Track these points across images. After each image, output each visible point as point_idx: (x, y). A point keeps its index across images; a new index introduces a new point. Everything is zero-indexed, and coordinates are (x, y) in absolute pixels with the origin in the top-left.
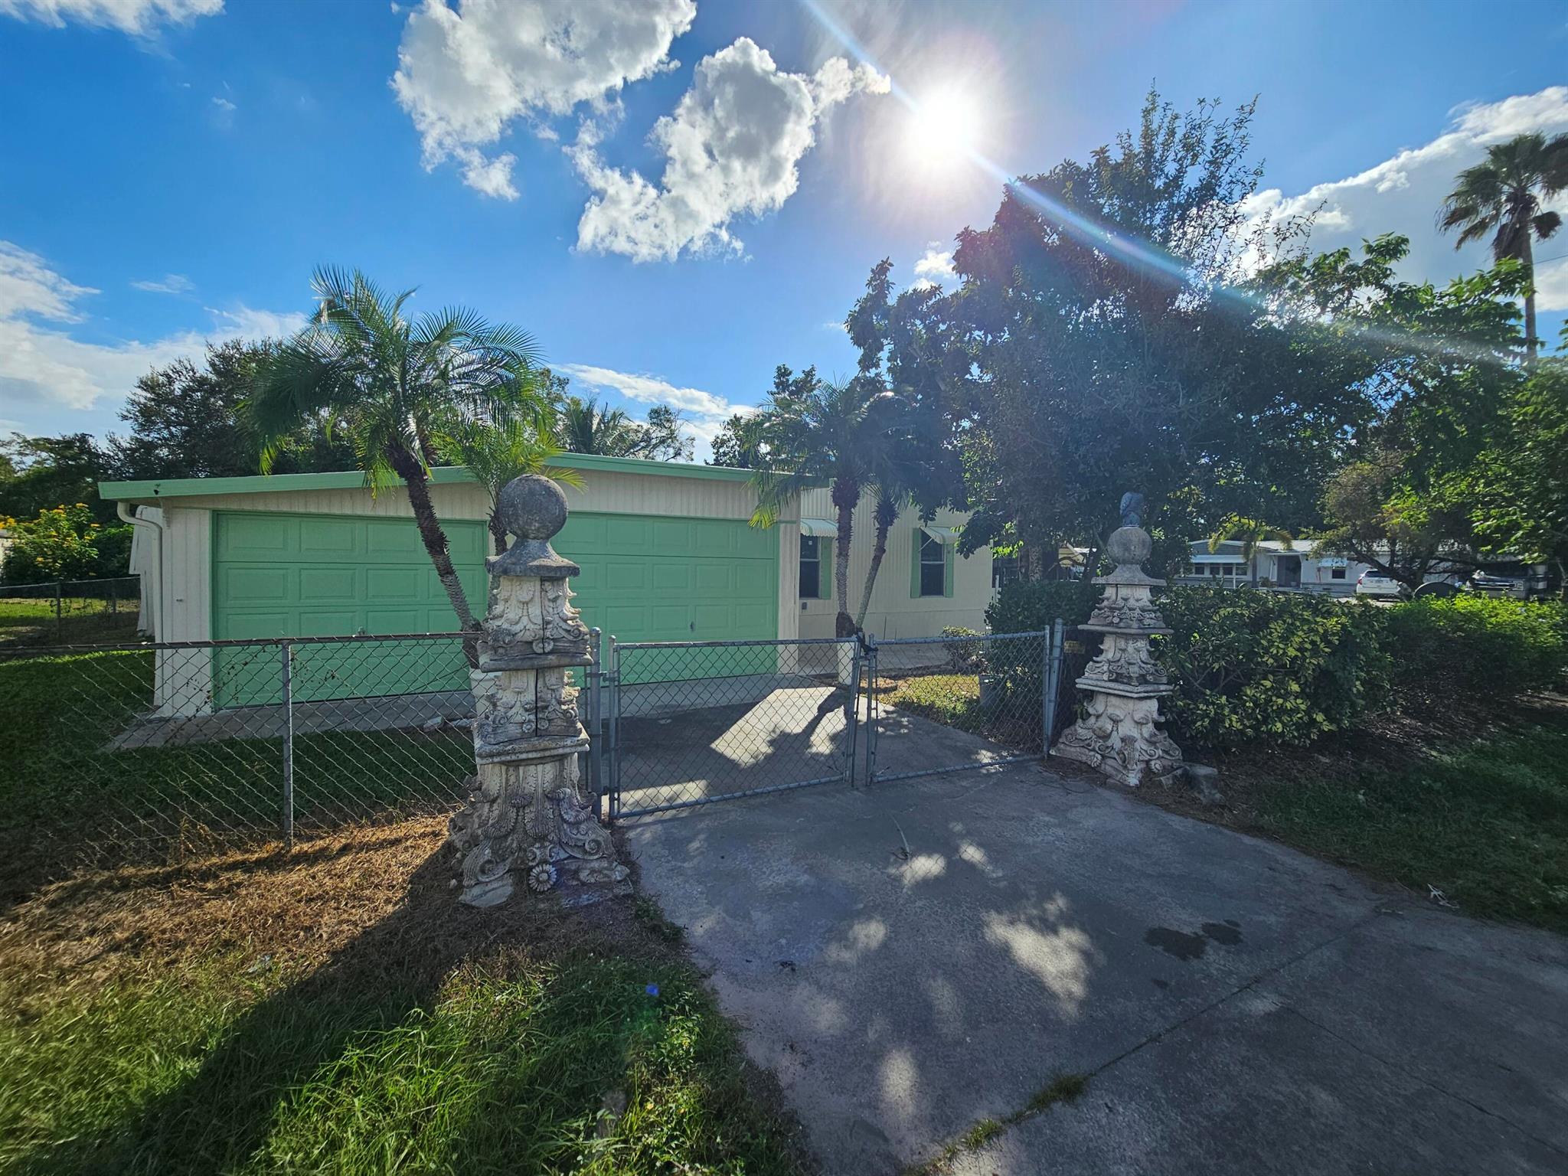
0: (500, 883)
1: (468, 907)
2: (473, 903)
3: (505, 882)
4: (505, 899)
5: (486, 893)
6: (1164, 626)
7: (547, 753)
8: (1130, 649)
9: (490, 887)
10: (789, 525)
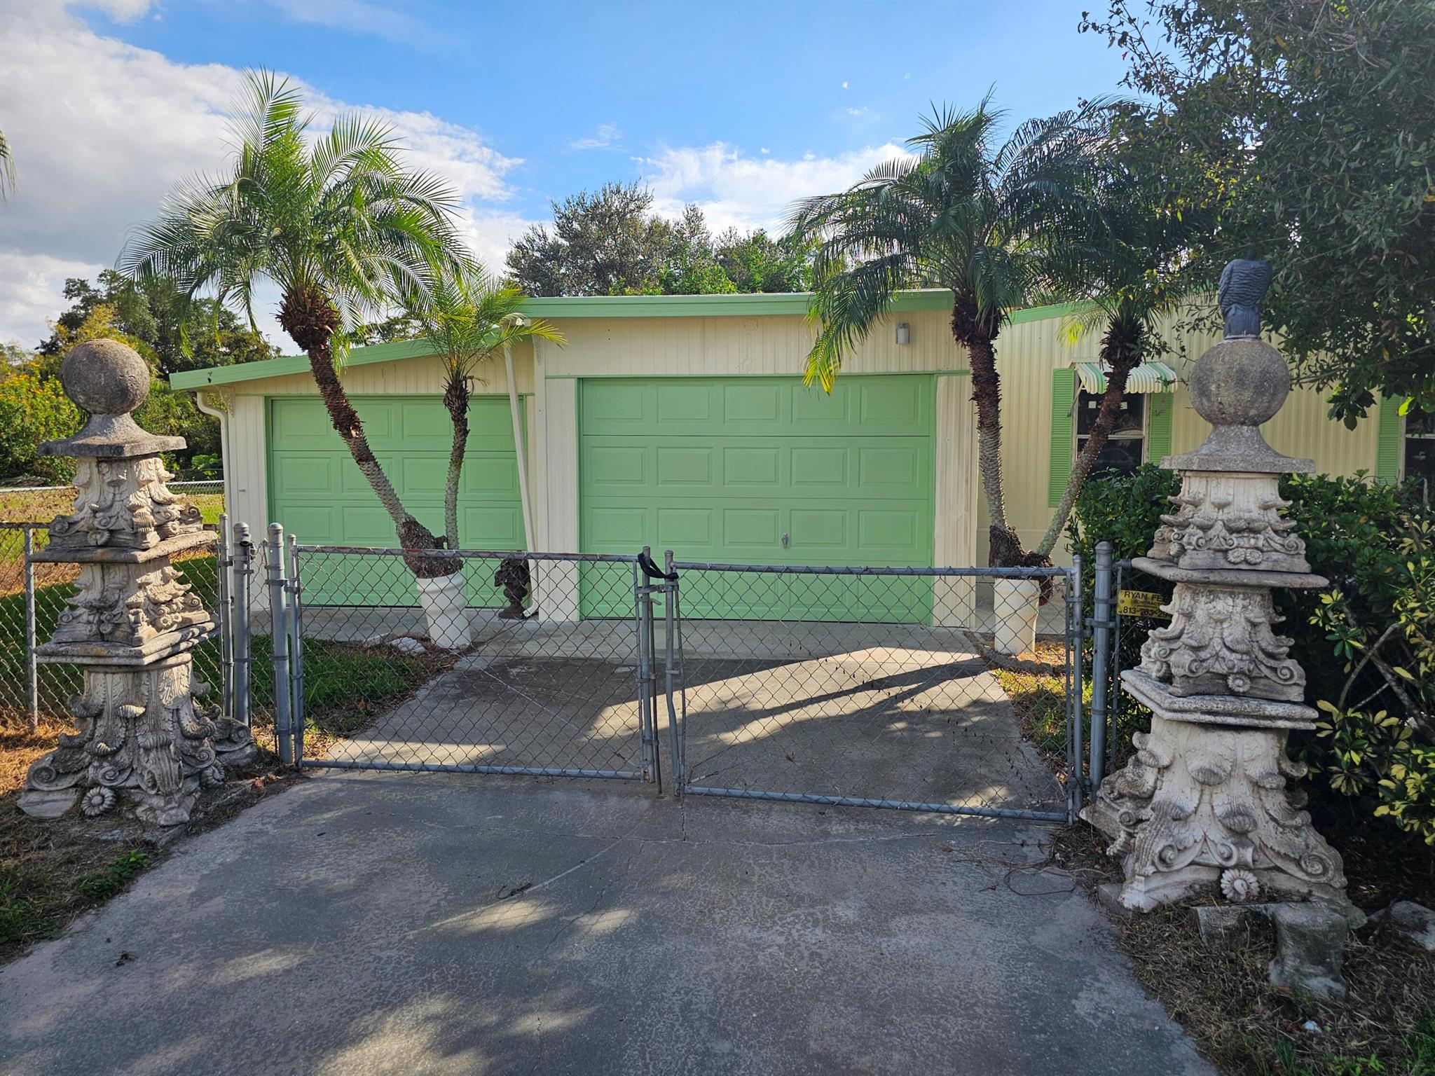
0: (64, 797)
1: (20, 811)
2: (24, 809)
3: (68, 797)
4: (60, 814)
5: (44, 802)
6: (1306, 567)
7: (101, 661)
8: (1200, 614)
9: (51, 797)
10: (955, 378)
